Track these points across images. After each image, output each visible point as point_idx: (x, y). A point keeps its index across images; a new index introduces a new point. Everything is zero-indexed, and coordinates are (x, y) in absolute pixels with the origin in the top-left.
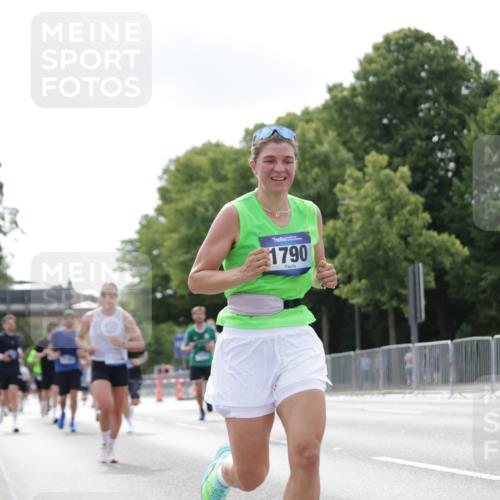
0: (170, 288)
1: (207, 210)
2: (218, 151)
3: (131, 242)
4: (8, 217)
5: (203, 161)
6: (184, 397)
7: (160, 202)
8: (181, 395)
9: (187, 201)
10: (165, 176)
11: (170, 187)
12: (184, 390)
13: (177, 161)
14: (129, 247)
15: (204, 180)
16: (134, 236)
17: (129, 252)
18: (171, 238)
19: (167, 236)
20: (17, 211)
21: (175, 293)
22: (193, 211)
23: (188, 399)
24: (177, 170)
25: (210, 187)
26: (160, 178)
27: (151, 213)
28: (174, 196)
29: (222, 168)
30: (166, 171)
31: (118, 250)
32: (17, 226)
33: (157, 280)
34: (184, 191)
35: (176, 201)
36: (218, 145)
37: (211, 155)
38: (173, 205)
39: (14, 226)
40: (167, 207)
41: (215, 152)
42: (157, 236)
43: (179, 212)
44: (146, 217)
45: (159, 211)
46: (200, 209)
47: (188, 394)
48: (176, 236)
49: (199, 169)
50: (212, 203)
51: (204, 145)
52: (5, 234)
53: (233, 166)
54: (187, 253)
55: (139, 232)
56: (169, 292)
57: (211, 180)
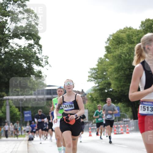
0: (111, 88)
1: (126, 56)
2: (130, 31)
3: (94, 69)
4: (44, 60)
5: (124, 35)
6: (117, 133)
7: (106, 53)
8: (116, 132)
9: (118, 52)
10: (108, 42)
11: (110, 46)
12: (117, 130)
13: (113, 35)
14: (94, 71)
15: (125, 43)
16: (96, 67)
17: (94, 73)
18: (111, 68)
19: (109, 67)
20: (48, 58)
21: (113, 90)
22: (120, 56)
23: (119, 134)
24: (113, 39)
25: (127, 46)
26: (106, 43)
27: (103, 57)
28: (112, 50)
29: (132, 38)
30: (108, 40)
31: (89, 72)
32: (48, 64)
33: (106, 85)
34: (116, 48)
35: (113, 52)
36: (130, 29)
37: (127, 33)
38: (112, 54)
39: (47, 63)
40: (109, 55)
41: (129, 32)
42: (105, 67)
43: (114, 57)
44: (100, 58)
45: (106, 56)
46: (123, 55)
47: (119, 132)
48: (113, 67)
49: (122, 39)
50: (128, 53)
51: (124, 28)
52: (43, 66)
53: (137, 37)
54: (118, 74)
55: (98, 65)
56: (111, 90)
57: (127, 44)
